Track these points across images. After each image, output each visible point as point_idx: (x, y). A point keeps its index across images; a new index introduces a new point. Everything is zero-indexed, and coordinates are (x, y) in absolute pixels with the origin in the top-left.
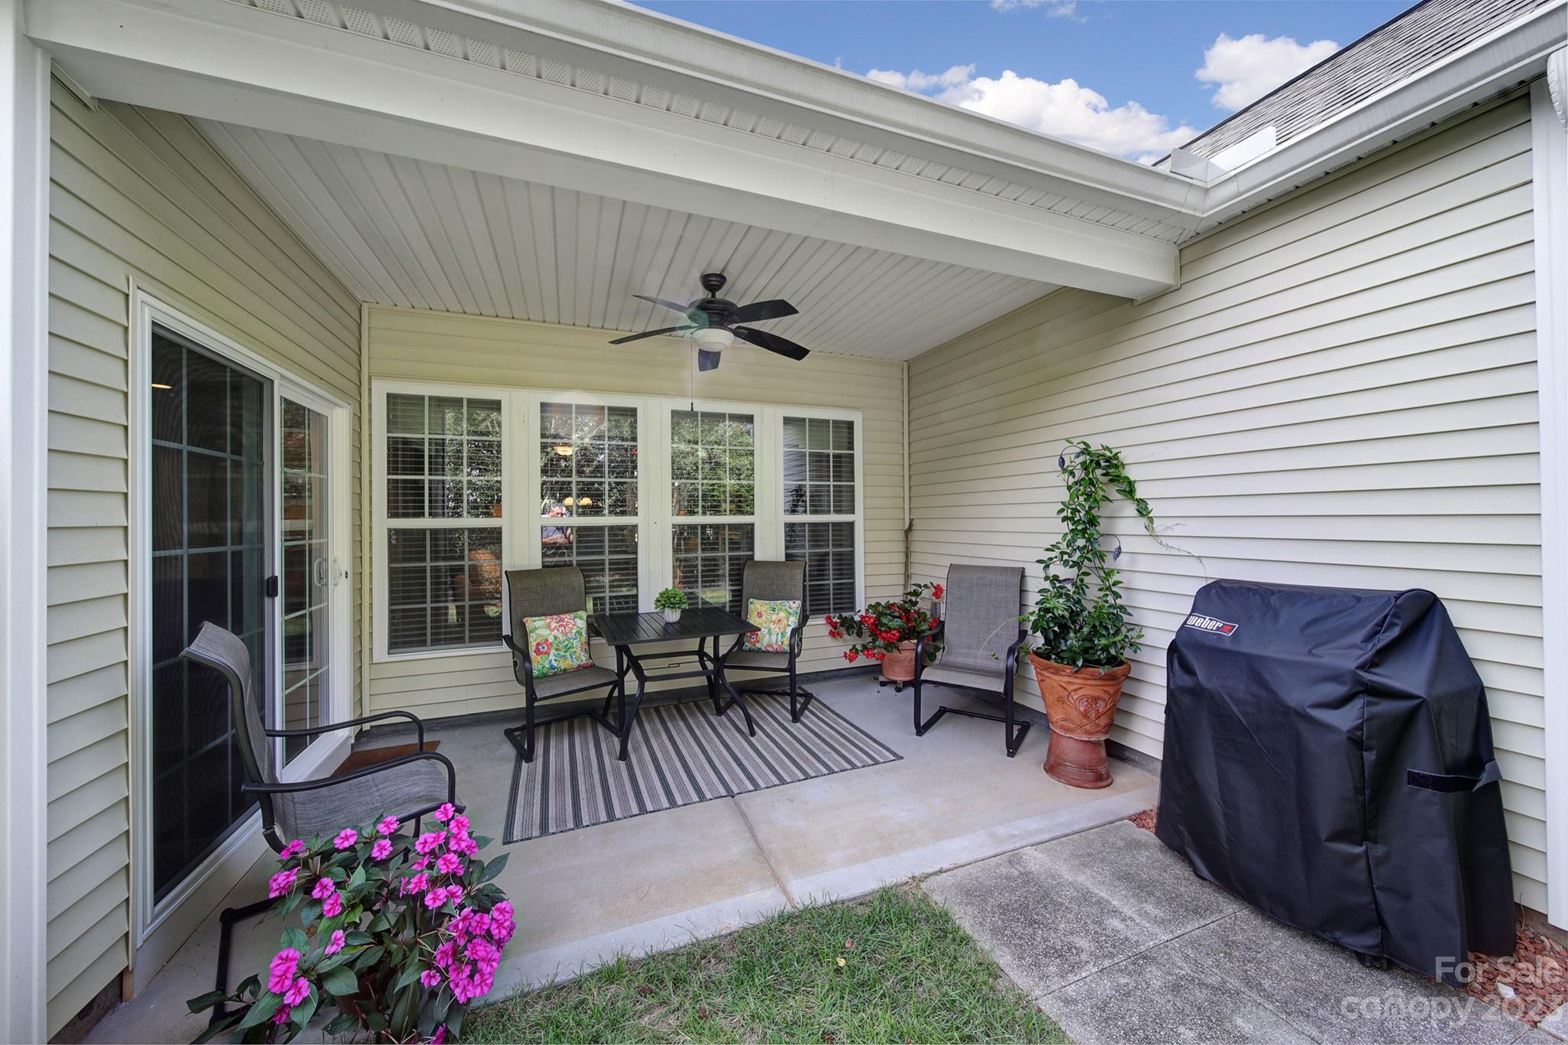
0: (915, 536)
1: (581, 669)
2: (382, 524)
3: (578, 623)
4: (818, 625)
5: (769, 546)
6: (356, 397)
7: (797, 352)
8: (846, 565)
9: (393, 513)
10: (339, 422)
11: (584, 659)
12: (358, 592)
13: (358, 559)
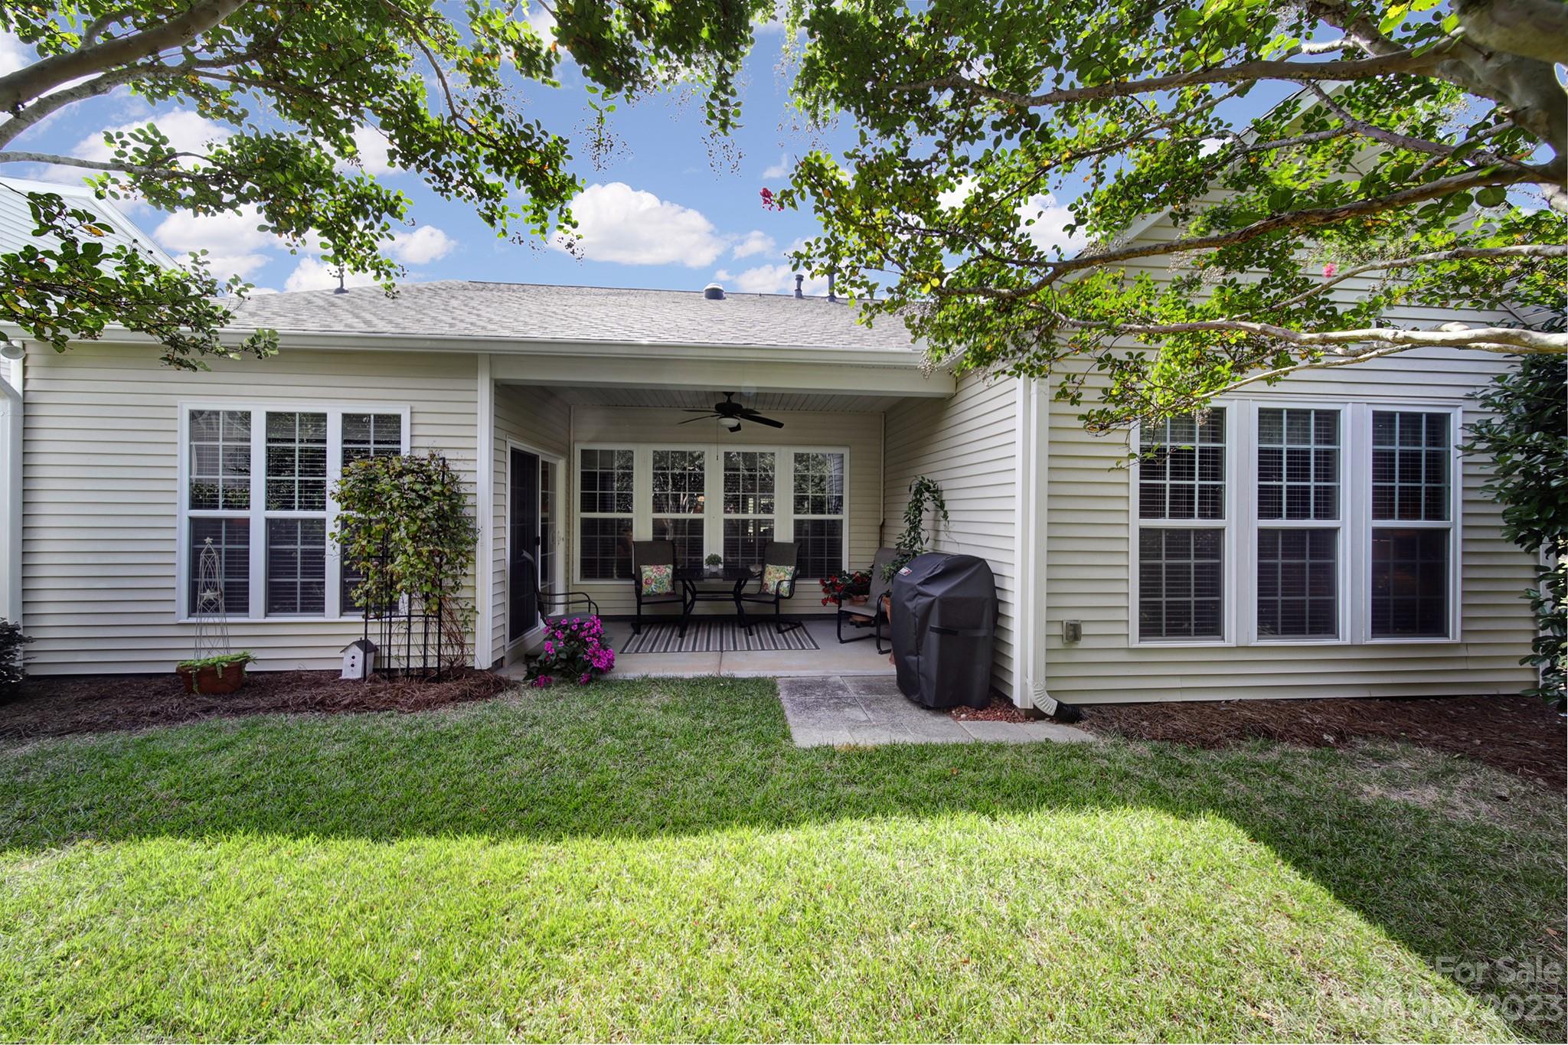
0: (886, 530)
1: (667, 594)
2: (578, 515)
3: (668, 570)
4: (814, 585)
5: (784, 533)
6: (568, 454)
7: (779, 425)
8: (836, 547)
9: (583, 510)
10: (561, 466)
11: (669, 589)
12: (567, 548)
13: (568, 532)
